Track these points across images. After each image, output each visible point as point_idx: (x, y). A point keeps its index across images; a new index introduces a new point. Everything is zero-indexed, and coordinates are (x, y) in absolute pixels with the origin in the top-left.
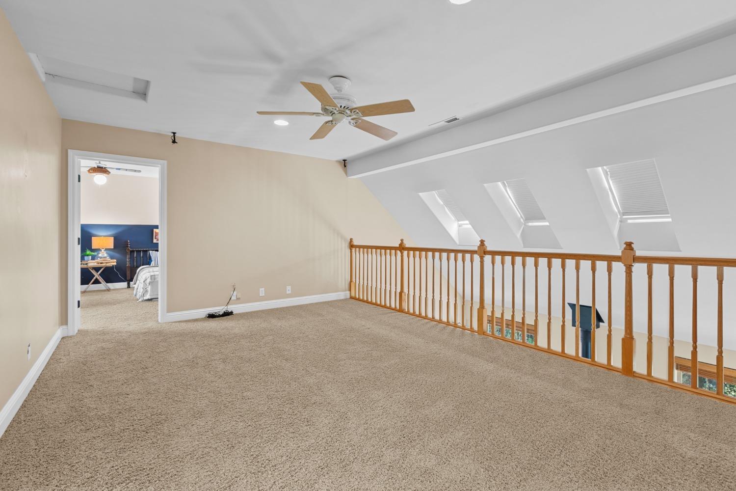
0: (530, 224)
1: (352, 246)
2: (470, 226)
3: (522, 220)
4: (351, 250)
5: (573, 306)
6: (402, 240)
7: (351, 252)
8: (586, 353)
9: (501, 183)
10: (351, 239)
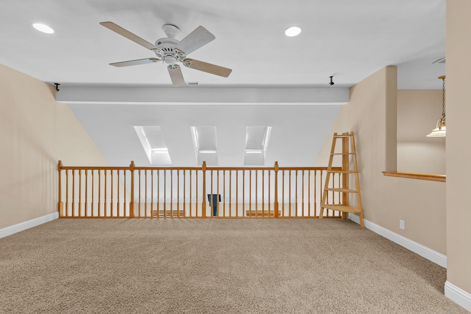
0: (201, 152)
1: (60, 167)
2: (167, 152)
3: (197, 149)
4: (59, 171)
5: (209, 195)
6: (132, 162)
7: (60, 174)
8: (215, 215)
9: (195, 128)
10: (60, 162)
